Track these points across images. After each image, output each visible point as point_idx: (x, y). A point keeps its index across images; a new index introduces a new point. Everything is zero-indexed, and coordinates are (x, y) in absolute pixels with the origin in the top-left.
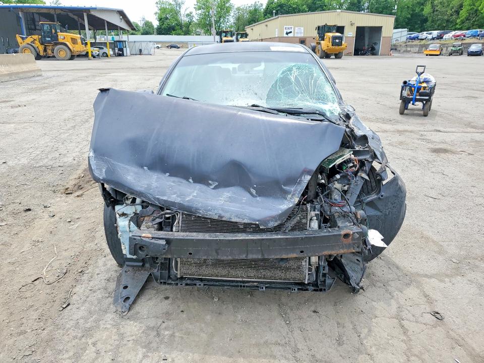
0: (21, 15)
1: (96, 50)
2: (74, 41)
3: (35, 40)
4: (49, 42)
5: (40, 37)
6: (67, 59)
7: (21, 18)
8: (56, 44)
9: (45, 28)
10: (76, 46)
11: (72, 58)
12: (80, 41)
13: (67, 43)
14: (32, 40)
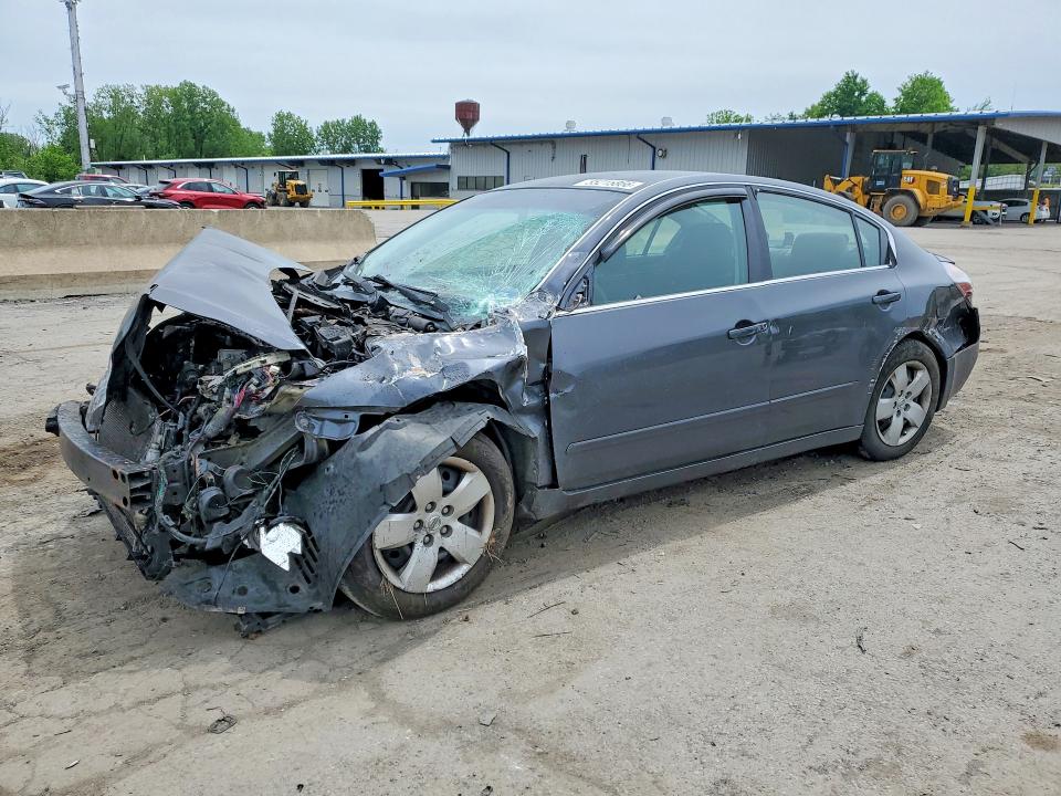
0: (848, 139)
1: (996, 208)
2: (932, 187)
3: (855, 185)
4: (881, 189)
5: (867, 179)
6: (906, 223)
7: (847, 144)
8: (893, 193)
9: (881, 161)
10: (935, 197)
11: (919, 222)
12: (945, 186)
13: (917, 192)
14: (850, 184)
